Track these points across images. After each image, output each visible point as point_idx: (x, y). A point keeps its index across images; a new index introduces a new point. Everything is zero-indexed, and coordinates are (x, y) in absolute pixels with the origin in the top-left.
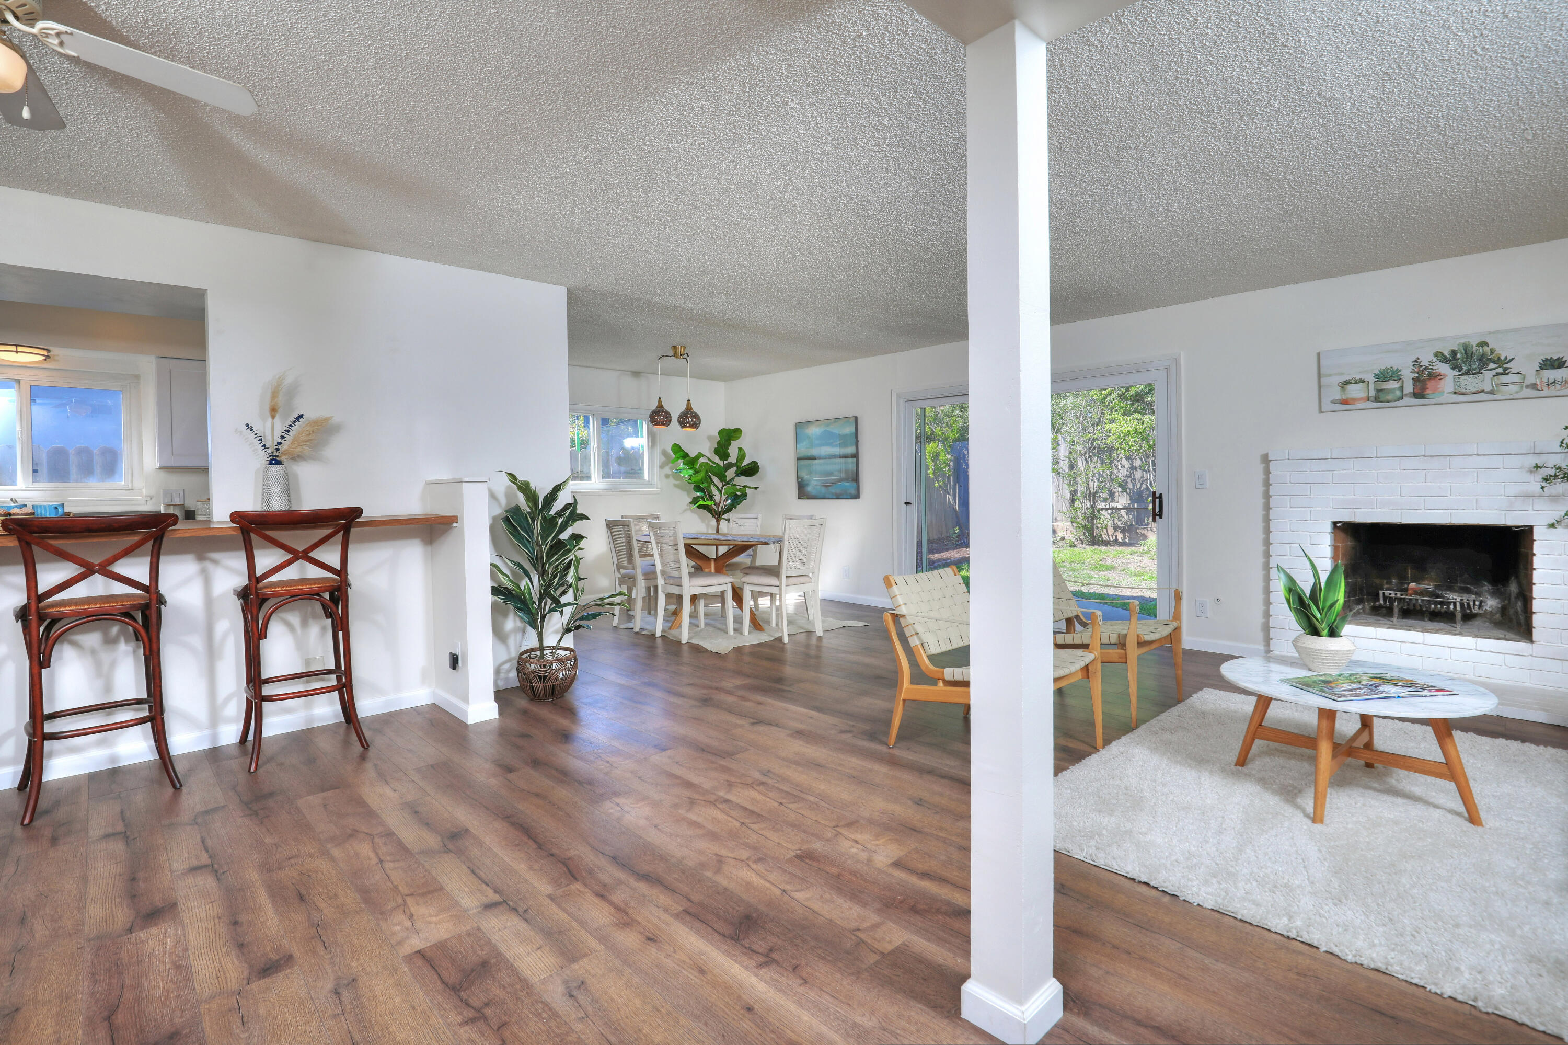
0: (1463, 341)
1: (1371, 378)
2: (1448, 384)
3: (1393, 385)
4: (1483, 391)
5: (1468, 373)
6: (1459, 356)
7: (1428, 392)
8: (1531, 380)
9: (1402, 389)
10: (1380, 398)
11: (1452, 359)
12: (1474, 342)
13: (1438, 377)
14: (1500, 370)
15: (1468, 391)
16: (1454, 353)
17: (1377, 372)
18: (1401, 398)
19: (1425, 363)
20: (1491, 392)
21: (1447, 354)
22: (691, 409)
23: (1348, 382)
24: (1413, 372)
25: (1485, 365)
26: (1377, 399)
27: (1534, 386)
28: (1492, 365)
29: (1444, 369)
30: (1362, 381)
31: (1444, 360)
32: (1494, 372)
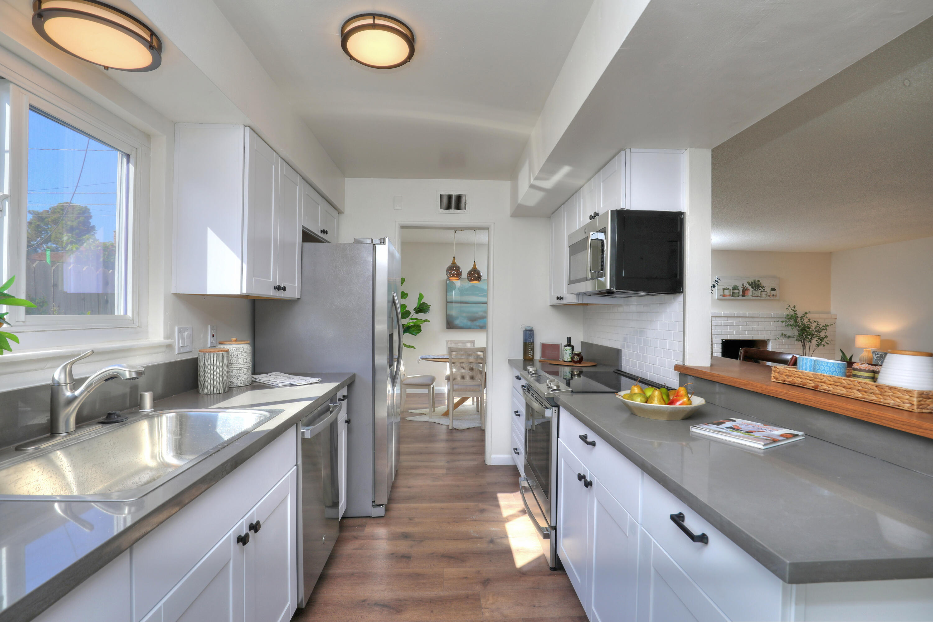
0: (754, 279)
1: (731, 288)
2: (750, 293)
3: (736, 291)
4: (758, 296)
5: (755, 290)
6: (753, 284)
7: (745, 295)
8: (769, 294)
9: (739, 293)
10: (733, 295)
11: (751, 284)
12: (757, 280)
13: (747, 290)
14: (762, 290)
15: (755, 296)
16: (752, 283)
17: (733, 286)
18: (739, 296)
19: (745, 285)
20: (760, 297)
21: (750, 283)
22: (476, 268)
23: (724, 289)
24: (742, 288)
25: (759, 288)
26: (733, 296)
27: (769, 296)
28: (760, 288)
29: (749, 287)
30: (729, 289)
31: (750, 285)
32: (761, 290)
